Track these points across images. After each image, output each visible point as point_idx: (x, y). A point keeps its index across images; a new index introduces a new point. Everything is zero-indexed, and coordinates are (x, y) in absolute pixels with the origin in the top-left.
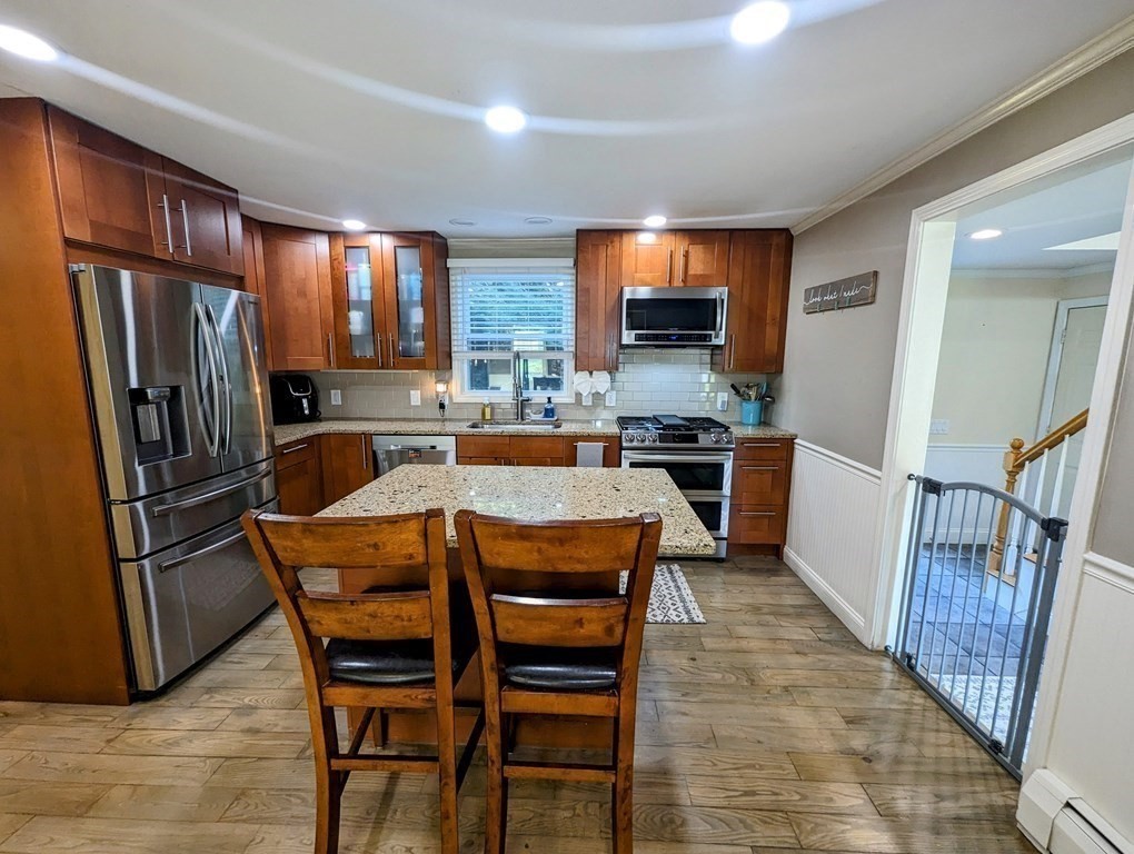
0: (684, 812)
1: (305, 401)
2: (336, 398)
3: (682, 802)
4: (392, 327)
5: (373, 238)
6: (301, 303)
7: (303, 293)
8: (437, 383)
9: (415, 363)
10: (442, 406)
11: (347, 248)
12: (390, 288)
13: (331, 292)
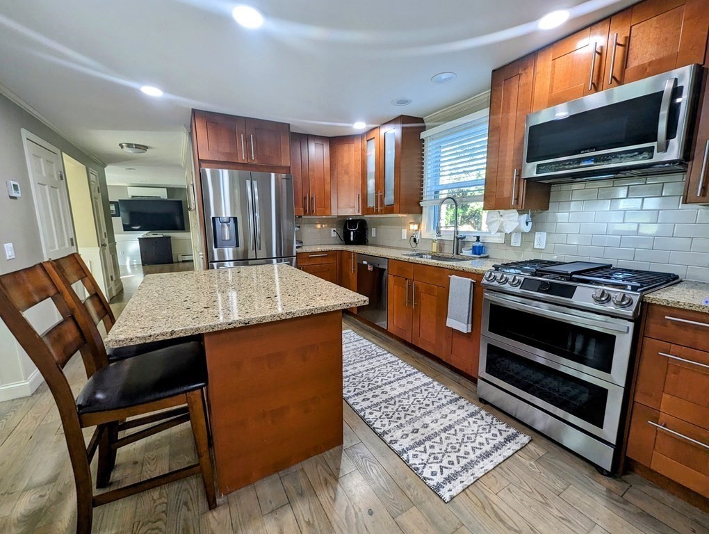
1: (352, 233)
2: (373, 233)
4: (381, 186)
5: (376, 131)
6: (346, 178)
7: (347, 173)
8: (411, 223)
9: (390, 209)
10: (415, 240)
11: (368, 141)
12: (381, 161)
13: (360, 169)
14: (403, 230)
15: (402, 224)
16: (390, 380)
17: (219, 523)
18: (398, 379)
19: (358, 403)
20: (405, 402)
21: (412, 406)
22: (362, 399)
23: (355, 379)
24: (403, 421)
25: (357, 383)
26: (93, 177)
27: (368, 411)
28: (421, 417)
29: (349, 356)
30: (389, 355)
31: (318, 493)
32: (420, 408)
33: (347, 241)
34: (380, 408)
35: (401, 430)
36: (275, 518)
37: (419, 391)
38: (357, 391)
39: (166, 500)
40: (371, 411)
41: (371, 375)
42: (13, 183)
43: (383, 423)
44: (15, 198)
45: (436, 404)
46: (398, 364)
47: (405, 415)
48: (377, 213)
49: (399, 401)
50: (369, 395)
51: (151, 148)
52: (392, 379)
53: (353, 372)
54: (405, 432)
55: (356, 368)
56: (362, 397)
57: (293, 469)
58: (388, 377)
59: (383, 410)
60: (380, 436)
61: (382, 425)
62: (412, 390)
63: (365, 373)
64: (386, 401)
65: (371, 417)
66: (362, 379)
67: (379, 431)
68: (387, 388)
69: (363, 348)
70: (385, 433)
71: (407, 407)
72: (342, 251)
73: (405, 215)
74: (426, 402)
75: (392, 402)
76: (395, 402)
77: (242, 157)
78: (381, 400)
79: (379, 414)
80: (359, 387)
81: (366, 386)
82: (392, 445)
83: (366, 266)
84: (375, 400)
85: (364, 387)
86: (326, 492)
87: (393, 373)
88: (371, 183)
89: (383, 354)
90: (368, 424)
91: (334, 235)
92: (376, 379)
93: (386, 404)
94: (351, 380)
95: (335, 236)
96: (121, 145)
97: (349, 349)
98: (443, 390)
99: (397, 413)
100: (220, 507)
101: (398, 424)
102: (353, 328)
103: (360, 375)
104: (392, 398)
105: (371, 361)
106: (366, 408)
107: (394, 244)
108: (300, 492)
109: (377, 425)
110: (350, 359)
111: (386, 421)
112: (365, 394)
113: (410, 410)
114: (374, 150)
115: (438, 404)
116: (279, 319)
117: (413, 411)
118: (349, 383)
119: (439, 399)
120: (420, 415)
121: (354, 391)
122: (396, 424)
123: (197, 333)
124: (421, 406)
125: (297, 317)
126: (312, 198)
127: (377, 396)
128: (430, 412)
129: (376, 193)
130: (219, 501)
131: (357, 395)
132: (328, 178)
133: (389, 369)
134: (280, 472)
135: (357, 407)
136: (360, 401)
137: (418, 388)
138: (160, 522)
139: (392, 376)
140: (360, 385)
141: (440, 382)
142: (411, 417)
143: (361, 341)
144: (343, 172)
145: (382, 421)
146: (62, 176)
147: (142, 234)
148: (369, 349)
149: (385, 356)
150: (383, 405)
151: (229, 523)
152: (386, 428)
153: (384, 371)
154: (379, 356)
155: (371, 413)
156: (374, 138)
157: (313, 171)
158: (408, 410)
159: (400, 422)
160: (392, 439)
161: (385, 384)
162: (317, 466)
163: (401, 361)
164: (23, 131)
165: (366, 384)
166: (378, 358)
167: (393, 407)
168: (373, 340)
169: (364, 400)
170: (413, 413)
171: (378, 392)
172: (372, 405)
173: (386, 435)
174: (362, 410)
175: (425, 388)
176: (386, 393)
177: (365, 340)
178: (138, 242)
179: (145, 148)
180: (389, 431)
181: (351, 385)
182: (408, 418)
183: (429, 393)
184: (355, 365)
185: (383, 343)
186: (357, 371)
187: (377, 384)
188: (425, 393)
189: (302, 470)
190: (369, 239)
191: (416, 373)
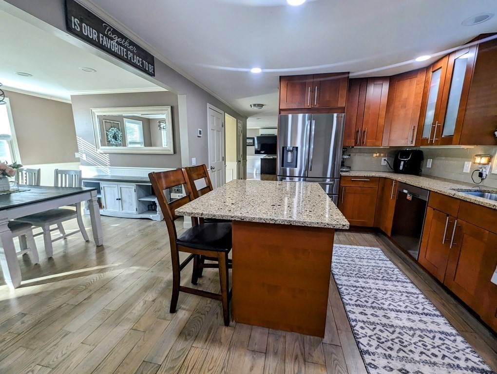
0: (191, 340)
1: (402, 163)
2: (429, 163)
3: (196, 342)
4: (441, 117)
5: (446, 59)
6: (402, 112)
7: (404, 106)
8: (477, 155)
9: (449, 140)
10: (481, 175)
11: (433, 72)
12: (446, 91)
13: (421, 102)
14: (466, 163)
15: (467, 156)
16: (399, 308)
17: (225, 336)
18: (409, 312)
19: (354, 313)
20: (406, 337)
21: (413, 345)
22: (360, 311)
23: (362, 291)
24: (394, 353)
25: (362, 296)
26: (239, 125)
27: (361, 324)
28: (419, 362)
29: (367, 270)
30: (410, 285)
31: (287, 361)
32: (422, 353)
33: (396, 170)
34: (374, 328)
35: (387, 361)
36: (253, 357)
37: (431, 335)
38: (358, 302)
39: (211, 306)
40: (363, 326)
41: (380, 295)
42: (199, 129)
43: (371, 343)
44: (200, 137)
45: (447, 361)
46: (417, 297)
47: (400, 350)
48: (431, 144)
49: (400, 333)
50: (369, 311)
51: (265, 105)
52: (402, 309)
53: (364, 285)
54: (390, 365)
55: (368, 283)
56: (360, 310)
57: (279, 332)
58: (398, 305)
59: (376, 331)
60: (362, 353)
61: (368, 344)
62: (422, 331)
63: (374, 291)
64: (384, 325)
65: (361, 331)
66: (368, 294)
67: (362, 347)
68: (392, 315)
69: (384, 268)
70: (367, 352)
71: (406, 343)
72: (385, 178)
73: (472, 147)
74: (436, 351)
75: (391, 330)
76: (394, 332)
77: (308, 104)
78: (379, 322)
79: (370, 333)
80: (363, 300)
81: (370, 302)
82: (369, 368)
83: (406, 194)
84: (372, 319)
85: (367, 302)
86: (293, 365)
87: (407, 304)
88: (430, 114)
89: (404, 282)
90: (355, 335)
91: (384, 163)
92: (383, 301)
93: (382, 329)
94: (357, 291)
95: (386, 164)
96: (251, 105)
97: (369, 264)
98: (468, 350)
99: (391, 342)
100: (230, 328)
101: (387, 353)
102: (383, 247)
103: (369, 290)
104: (392, 326)
105: (386, 283)
106: (359, 321)
107: (452, 176)
108: (275, 351)
109: (364, 341)
110: (365, 273)
111: (374, 343)
112: (364, 309)
113: (409, 348)
114: (439, 80)
115: (451, 362)
116: (264, 222)
117: (411, 351)
118: (354, 292)
119: (456, 358)
120: (418, 360)
121: (356, 301)
122: (384, 352)
123: (214, 218)
124: (424, 351)
125: (278, 224)
126: (364, 132)
127: (377, 316)
128: (435, 364)
129: (434, 123)
130: (231, 323)
131: (357, 306)
132: (383, 113)
133: (404, 298)
134: (270, 329)
135: (351, 316)
136: (357, 312)
137: (431, 331)
138: (204, 316)
139: (404, 306)
140: (365, 299)
141: (467, 340)
142: (405, 355)
143: (385, 262)
144: (400, 106)
145: (370, 341)
146: (223, 125)
147: (263, 156)
148: (390, 272)
149: (405, 284)
150: (379, 327)
151: (230, 340)
152: (372, 350)
153: (397, 298)
154: (398, 281)
155: (362, 328)
156: (441, 68)
157: (369, 108)
158: (405, 346)
159: (389, 352)
160: (373, 362)
161: (392, 310)
162: (295, 342)
163: (423, 296)
164: (208, 104)
165: (371, 301)
166: (396, 283)
167: (389, 334)
168: (400, 265)
169: (361, 313)
170: (410, 353)
171: (380, 313)
172: (367, 322)
173: (367, 355)
174: (355, 320)
175: (443, 336)
176: (389, 318)
177: (390, 262)
178: (260, 160)
179: (262, 106)
180: (374, 354)
181: (355, 295)
182: (401, 354)
183: (443, 344)
184: (368, 280)
185: (410, 272)
186: (367, 285)
187: (382, 306)
188: (438, 342)
189: (285, 337)
190: (423, 170)
191: (437, 316)
